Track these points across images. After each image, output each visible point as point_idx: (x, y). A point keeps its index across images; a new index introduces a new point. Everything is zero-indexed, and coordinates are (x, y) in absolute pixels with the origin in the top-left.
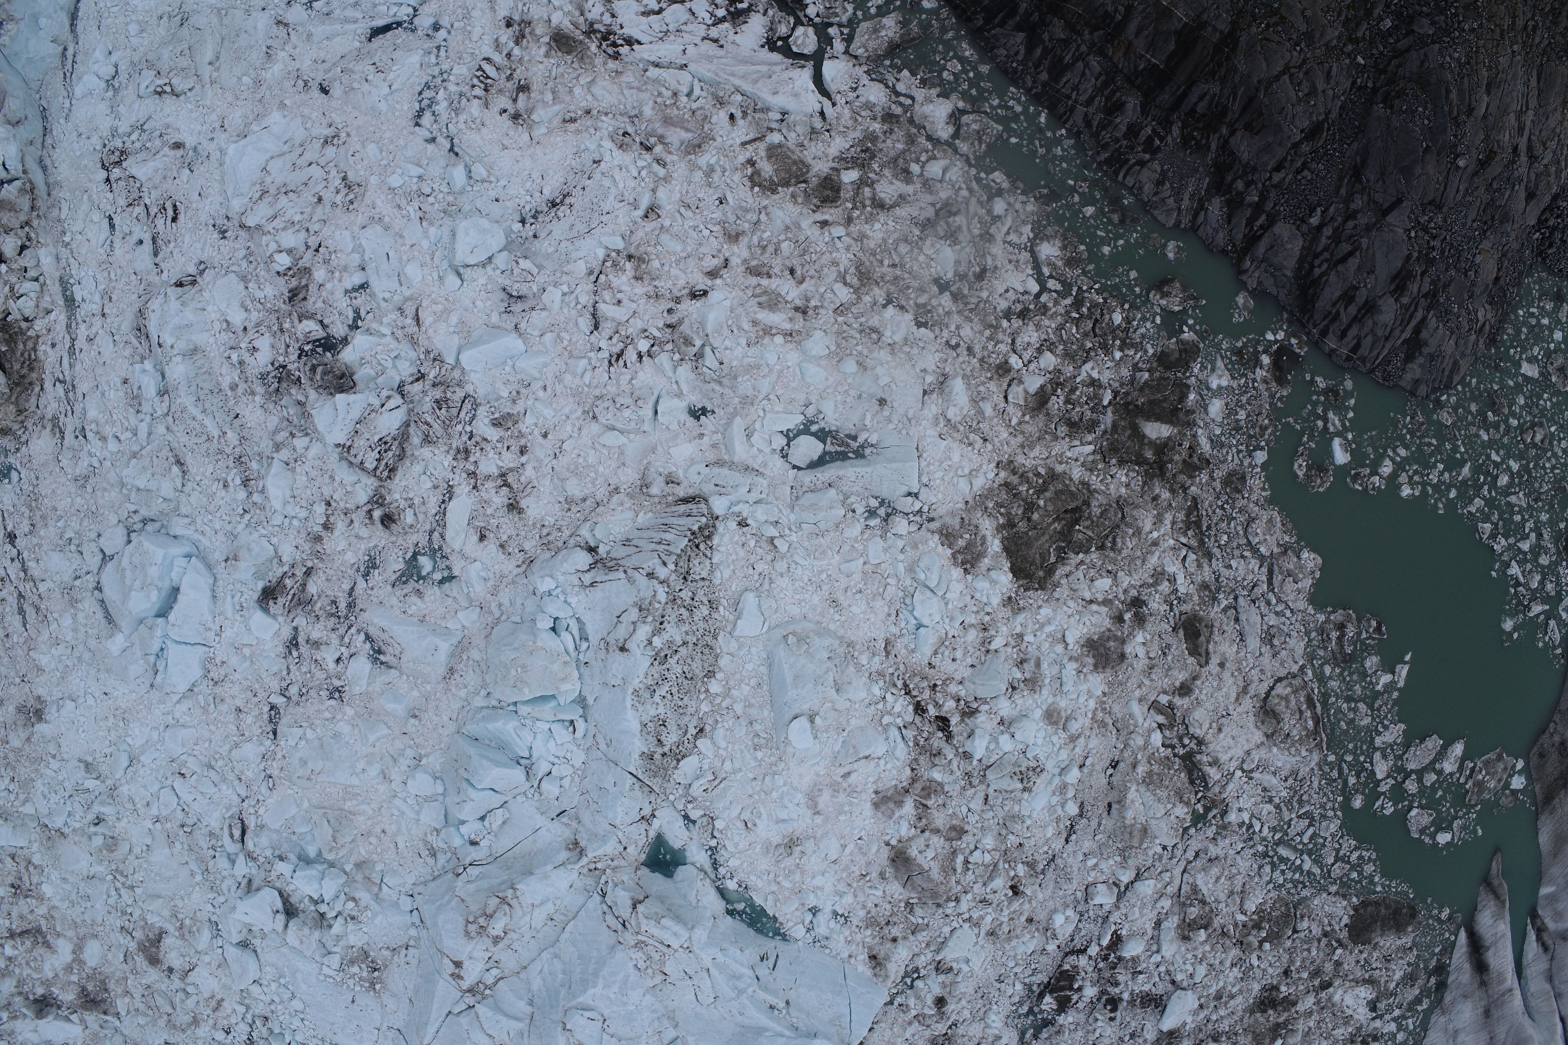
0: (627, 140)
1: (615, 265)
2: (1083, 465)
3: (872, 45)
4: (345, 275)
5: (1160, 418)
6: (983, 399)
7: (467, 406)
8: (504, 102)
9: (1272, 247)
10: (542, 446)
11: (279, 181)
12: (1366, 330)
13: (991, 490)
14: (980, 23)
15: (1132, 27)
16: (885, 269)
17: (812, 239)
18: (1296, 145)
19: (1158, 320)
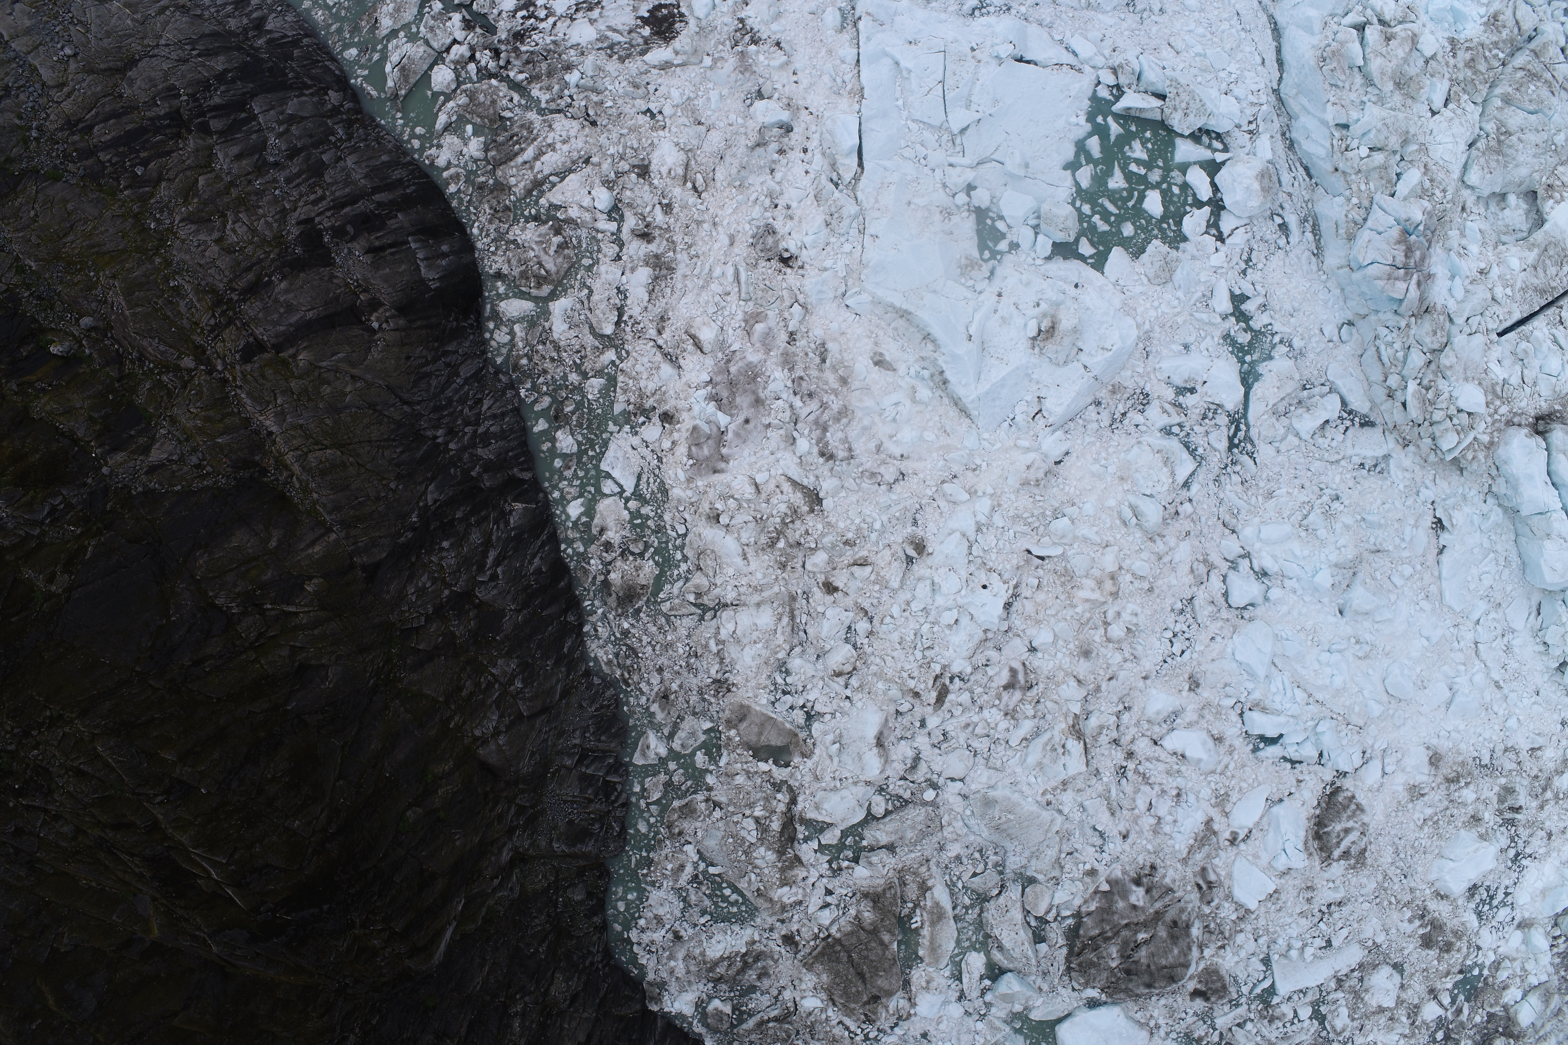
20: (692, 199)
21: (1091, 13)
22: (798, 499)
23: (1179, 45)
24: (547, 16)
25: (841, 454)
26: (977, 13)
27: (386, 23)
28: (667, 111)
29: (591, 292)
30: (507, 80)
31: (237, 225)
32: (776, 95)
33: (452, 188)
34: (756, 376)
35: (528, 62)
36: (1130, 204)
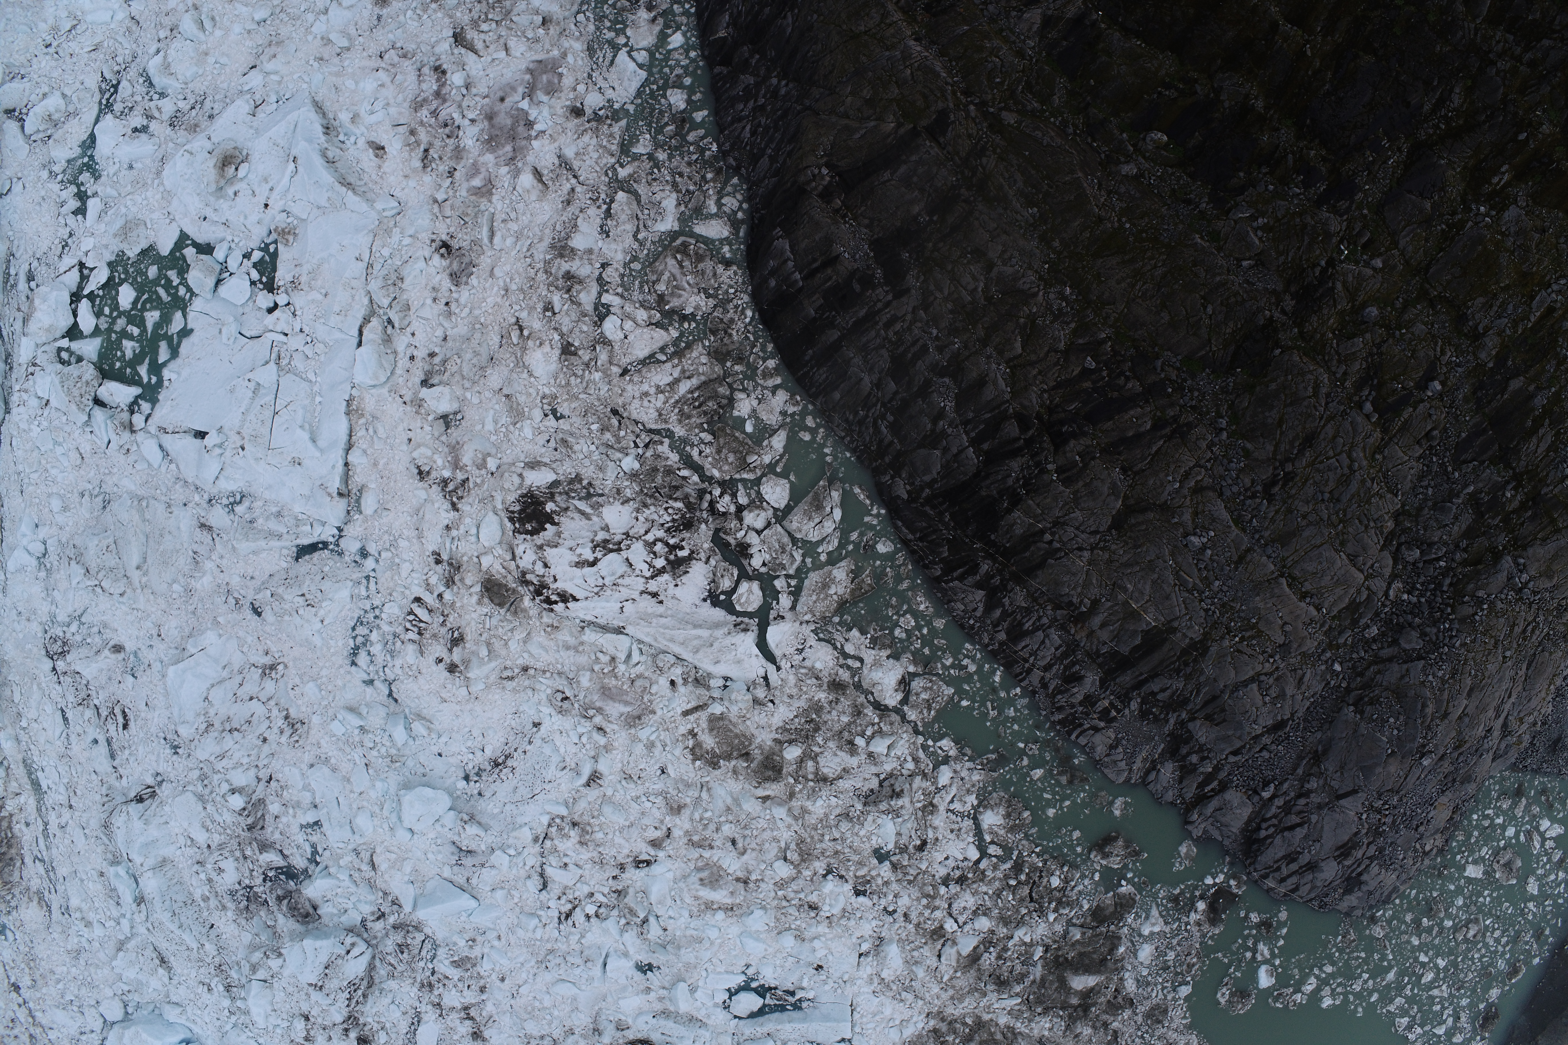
0: (566, 705)
1: (560, 829)
2: (1009, 1013)
3: (820, 607)
4: (299, 812)
5: (1088, 970)
6: (916, 963)
7: (428, 946)
8: (439, 650)
9: (1220, 809)
10: (500, 989)
11: (223, 712)
12: (1305, 880)
13: (920, 1036)
14: (939, 573)
15: (1097, 621)
16: (827, 844)
17: (755, 815)
18: (1256, 738)
19: (1097, 877)
20: (524, 315)
21: (141, 492)
22: (471, 35)
23: (74, 455)
24: (654, 543)
25: (426, 70)
26: (238, 497)
27: (840, 573)
28: (537, 414)
29: (635, 236)
30: (703, 477)
31: (971, 287)
32: (430, 418)
33: (771, 363)
34: (489, 141)
35: (676, 488)
36: (146, 296)
